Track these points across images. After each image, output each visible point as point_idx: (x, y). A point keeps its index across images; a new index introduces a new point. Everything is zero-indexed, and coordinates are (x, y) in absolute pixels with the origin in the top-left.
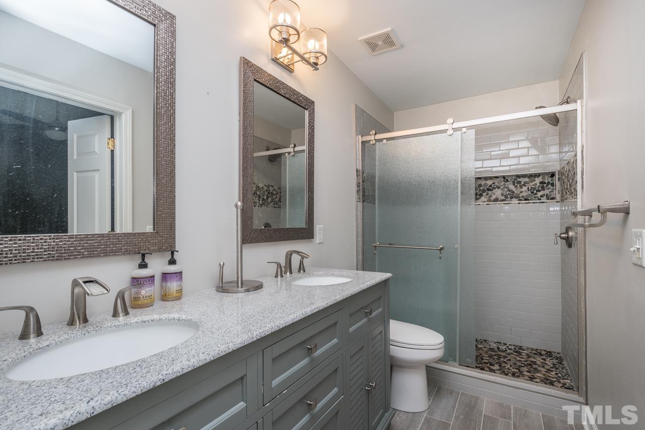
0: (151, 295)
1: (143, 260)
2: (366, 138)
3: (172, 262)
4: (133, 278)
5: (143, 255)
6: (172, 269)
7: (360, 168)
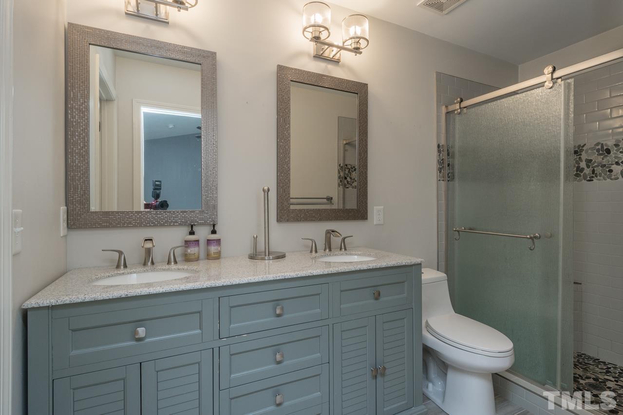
0: (195, 254)
1: (192, 229)
2: (451, 108)
3: (214, 232)
4: (185, 241)
5: (192, 227)
6: (214, 237)
7: (443, 142)
